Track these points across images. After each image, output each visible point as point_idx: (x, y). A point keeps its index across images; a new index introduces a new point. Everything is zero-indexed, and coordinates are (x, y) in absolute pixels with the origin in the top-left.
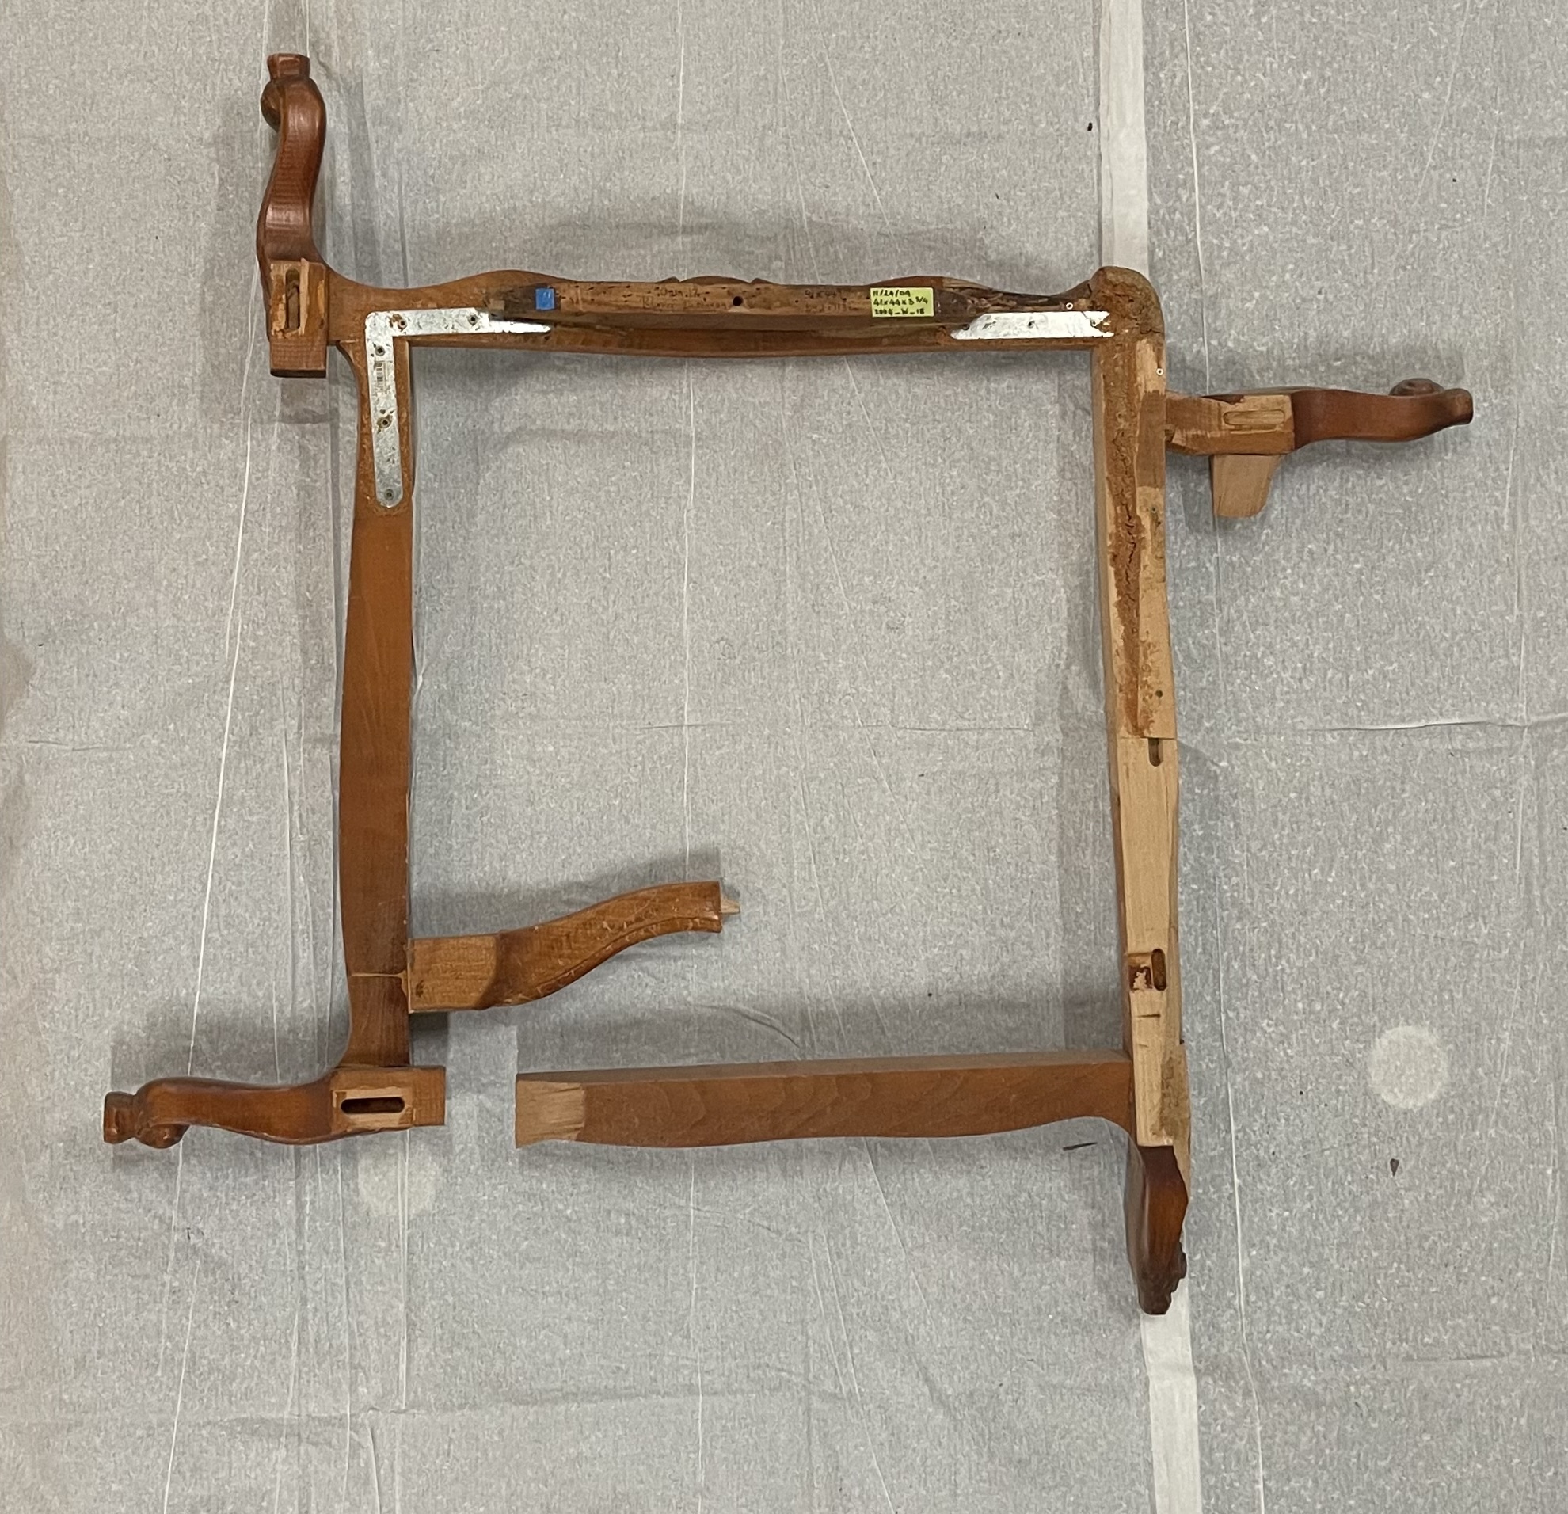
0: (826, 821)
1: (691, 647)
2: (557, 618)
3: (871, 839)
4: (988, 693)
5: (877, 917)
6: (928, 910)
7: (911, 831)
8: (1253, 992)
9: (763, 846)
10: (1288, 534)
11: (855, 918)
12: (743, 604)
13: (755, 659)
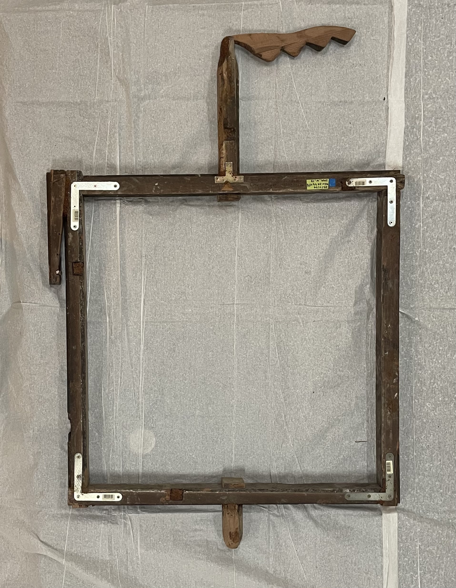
0: (281, 335)
1: (238, 278)
2: (193, 268)
3: (296, 341)
4: (338, 294)
5: (297, 367)
6: (314, 365)
7: (309, 339)
8: (424, 394)
9: (260, 343)
10: (446, 242)
11: (290, 367)
12: (256, 264)
13: (259, 283)
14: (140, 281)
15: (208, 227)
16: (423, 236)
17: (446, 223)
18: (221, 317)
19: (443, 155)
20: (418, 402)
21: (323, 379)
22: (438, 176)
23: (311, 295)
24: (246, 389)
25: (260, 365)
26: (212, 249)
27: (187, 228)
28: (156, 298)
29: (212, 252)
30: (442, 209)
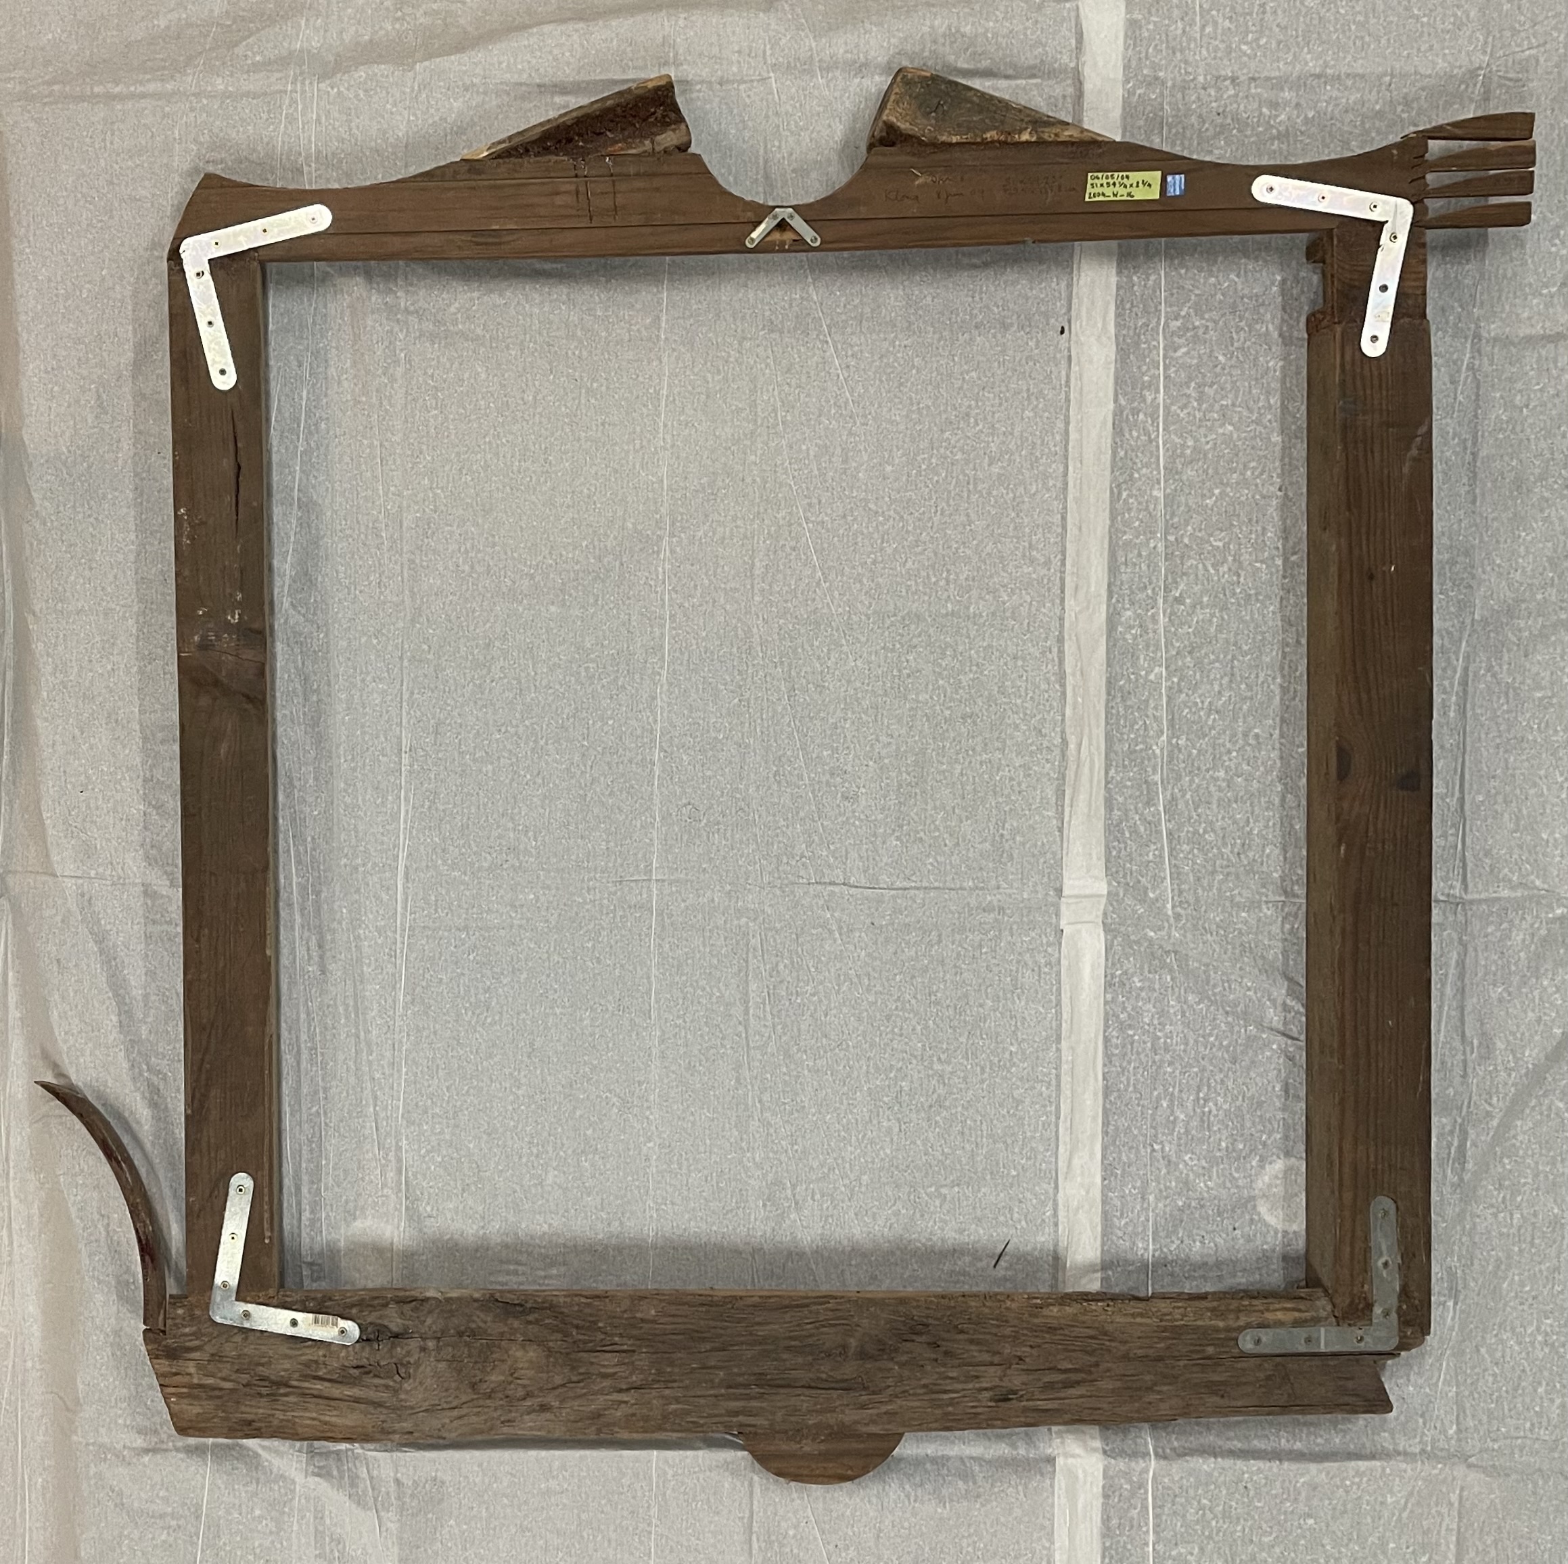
0: (781, 966)
1: (661, 810)
2: (539, 780)
3: (821, 983)
4: (935, 858)
5: (826, 1051)
6: (872, 1046)
7: (859, 976)
10: (1235, 719)
11: (805, 1051)
12: (709, 773)
13: (718, 823)
14: (395, 817)
15: (579, 673)
16: (1168, 703)
17: (1232, 668)
18: (614, 917)
19: (1222, 483)
20: (1163, 1149)
21: (896, 1084)
22: (1209, 542)
23: (861, 857)
24: (684, 1111)
25: (723, 1046)
26: (592, 730)
27: (523, 675)
28: (440, 862)
29: (591, 739)
30: (1220, 629)
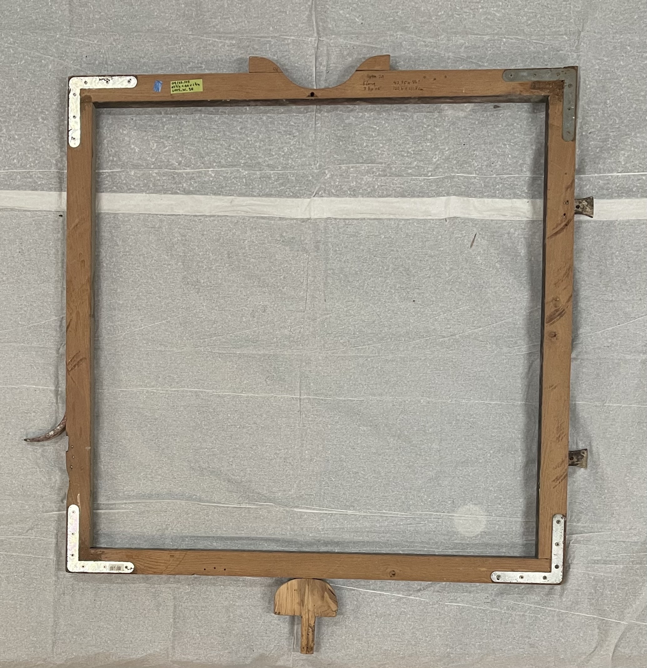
0: (341, 341)
1: (269, 393)
2: (254, 447)
3: (349, 323)
4: (293, 271)
5: (381, 322)
6: (379, 300)
7: (347, 306)
9: (351, 367)
11: (381, 331)
12: (252, 371)
16: (225, 167)
18: (316, 415)
19: (129, 144)
21: (397, 289)
22: (154, 150)
25: (377, 368)
26: (233, 424)
27: (207, 454)
30: (193, 145)
